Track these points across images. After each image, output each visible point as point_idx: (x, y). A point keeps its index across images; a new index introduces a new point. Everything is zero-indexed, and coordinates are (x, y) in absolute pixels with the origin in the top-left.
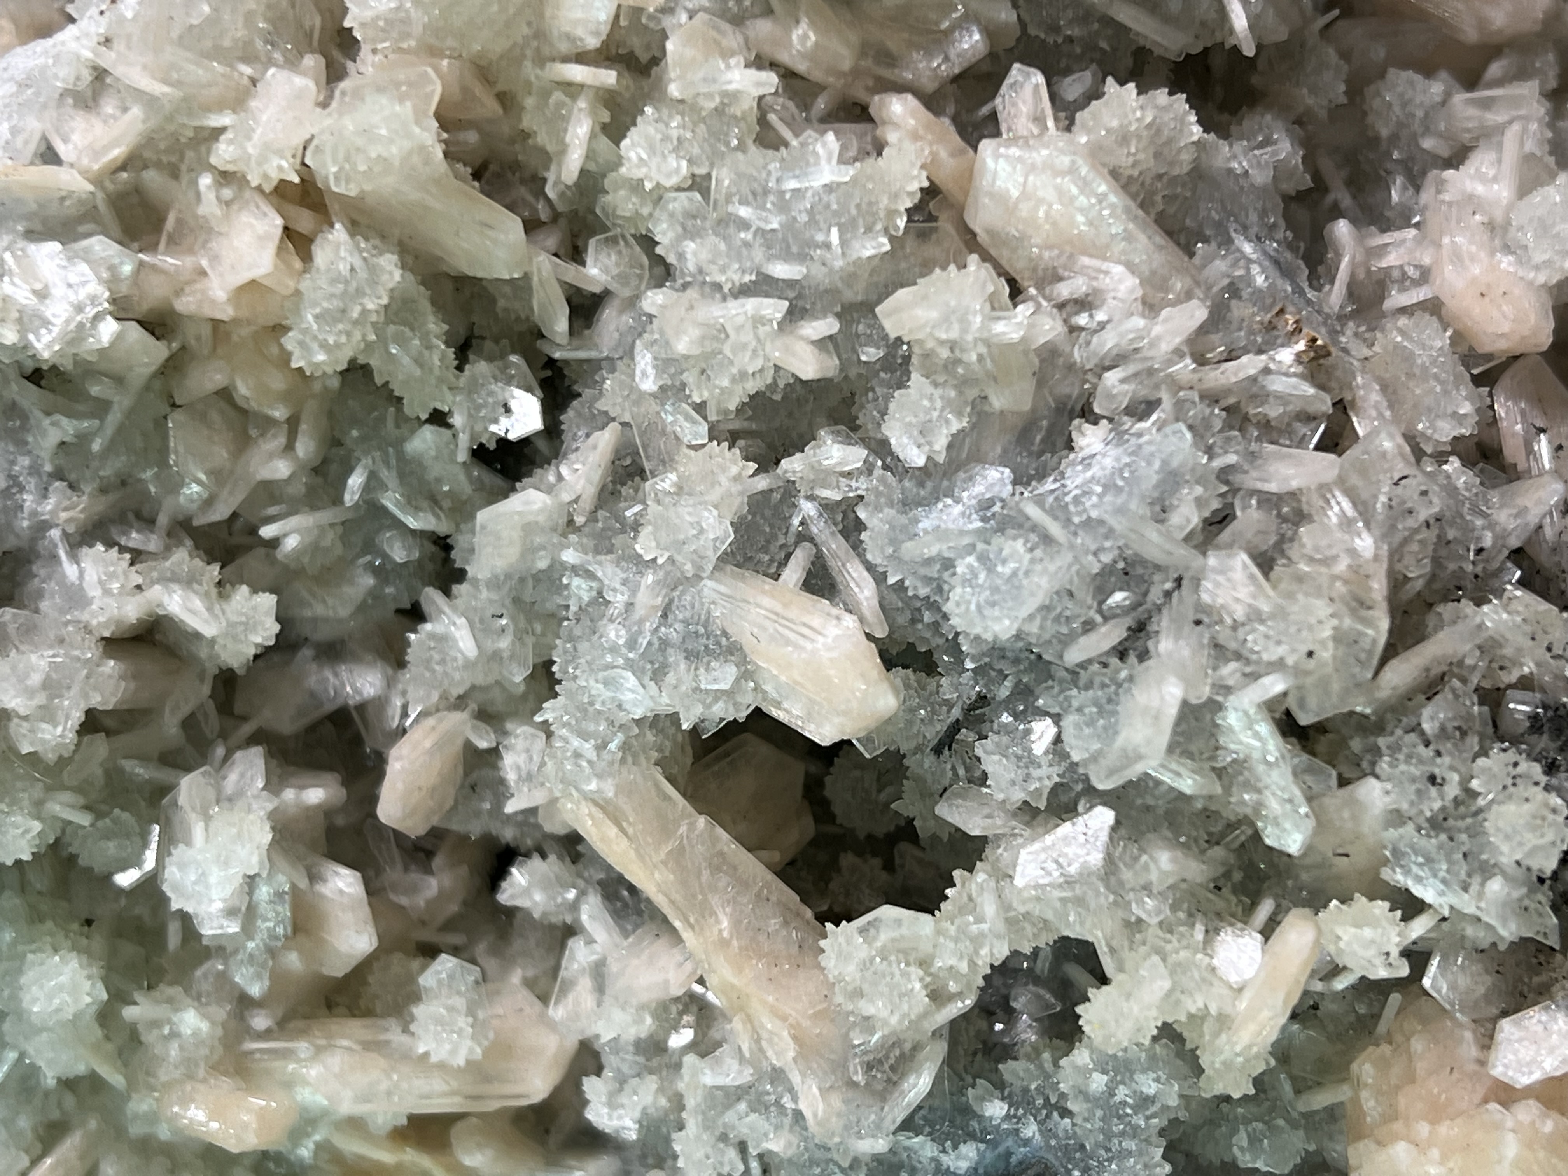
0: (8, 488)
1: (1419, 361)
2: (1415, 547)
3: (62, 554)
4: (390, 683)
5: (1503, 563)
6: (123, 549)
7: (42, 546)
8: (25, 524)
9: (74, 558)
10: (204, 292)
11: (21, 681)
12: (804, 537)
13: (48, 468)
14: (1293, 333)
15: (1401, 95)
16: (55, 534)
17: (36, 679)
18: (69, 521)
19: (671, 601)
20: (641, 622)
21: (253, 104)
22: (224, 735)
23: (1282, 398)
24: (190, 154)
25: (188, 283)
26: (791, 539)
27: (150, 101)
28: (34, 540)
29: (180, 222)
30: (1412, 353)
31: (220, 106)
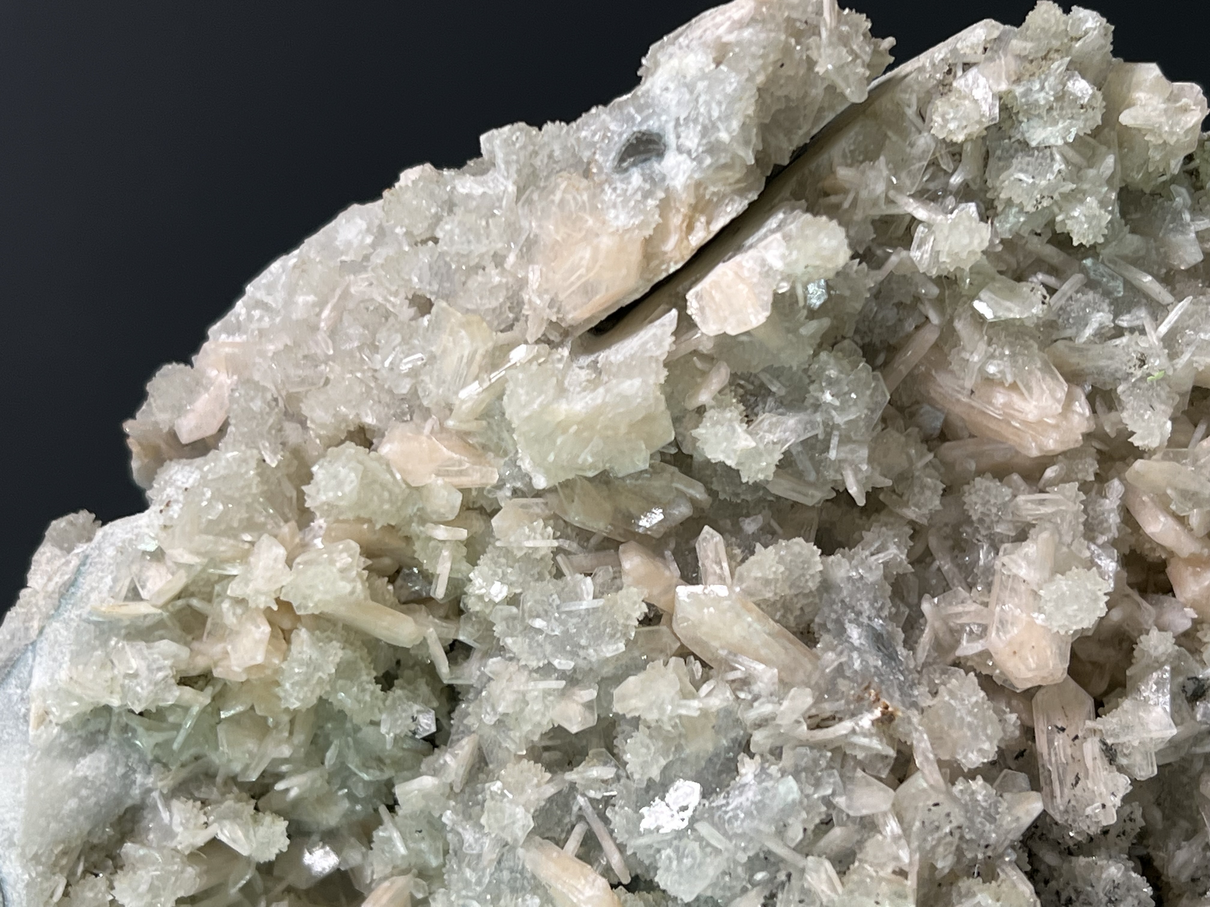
0: (126, 773)
1: (958, 714)
2: (941, 849)
3: (160, 807)
4: (365, 856)
5: (1006, 849)
6: (195, 800)
7: (149, 801)
8: (137, 791)
9: (168, 806)
10: (229, 667)
11: (135, 890)
12: (581, 818)
13: (150, 757)
14: (874, 702)
15: (983, 498)
16: (155, 794)
17: (144, 888)
18: (163, 787)
19: (503, 855)
20: (484, 869)
21: (252, 559)
22: (267, 891)
23: (863, 748)
24: (217, 588)
25: (220, 660)
26: (573, 819)
27: (189, 567)
28: (143, 800)
29: (215, 624)
30: (955, 709)
31: (231, 561)
